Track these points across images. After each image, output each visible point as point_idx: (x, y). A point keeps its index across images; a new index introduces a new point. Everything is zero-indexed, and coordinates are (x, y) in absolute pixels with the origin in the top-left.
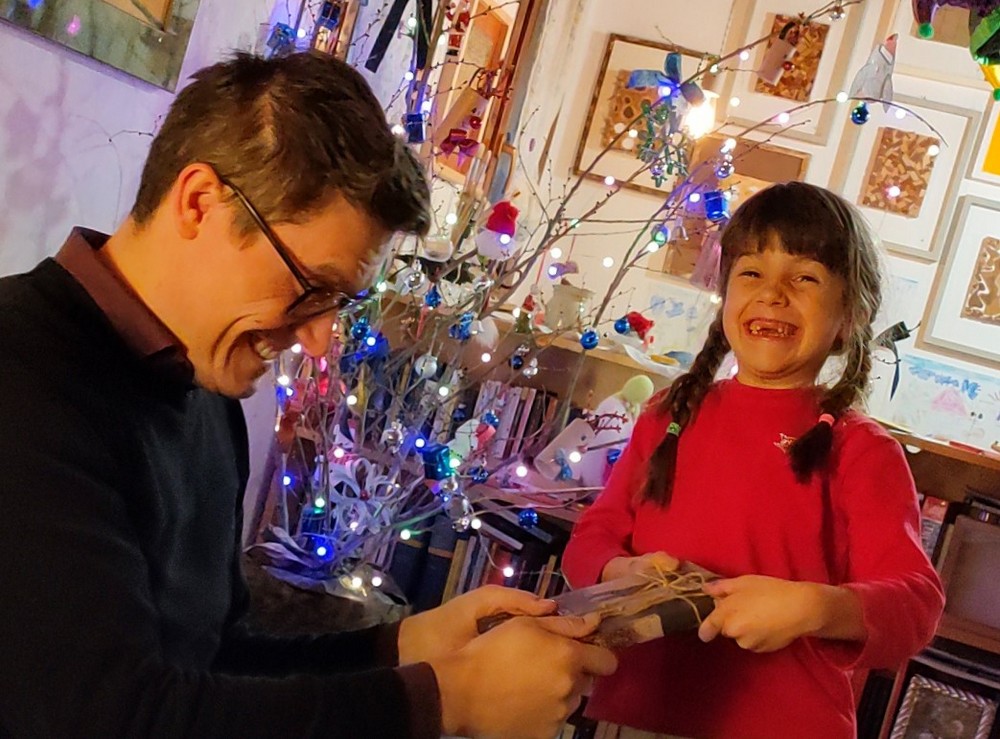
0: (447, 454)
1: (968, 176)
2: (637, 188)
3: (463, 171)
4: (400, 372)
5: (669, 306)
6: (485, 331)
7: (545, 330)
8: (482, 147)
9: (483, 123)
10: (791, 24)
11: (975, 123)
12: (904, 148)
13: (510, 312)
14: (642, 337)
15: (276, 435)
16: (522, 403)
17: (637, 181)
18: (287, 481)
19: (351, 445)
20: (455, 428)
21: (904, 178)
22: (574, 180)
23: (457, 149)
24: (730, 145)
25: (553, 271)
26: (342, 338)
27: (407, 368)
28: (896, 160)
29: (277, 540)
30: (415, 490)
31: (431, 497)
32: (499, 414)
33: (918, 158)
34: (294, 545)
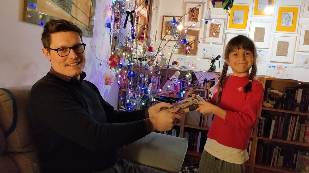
0: (148, 89)
1: (226, 29)
2: (172, 40)
3: (142, 42)
4: (138, 77)
5: (180, 59)
6: (151, 68)
7: (160, 66)
8: (145, 38)
9: (145, 34)
10: (193, 9)
11: (226, 20)
12: (215, 26)
13: (154, 64)
14: (177, 65)
15: (119, 91)
16: (159, 79)
17: (171, 39)
18: (122, 98)
19: (132, 91)
20: (148, 85)
21: (216, 31)
22: (161, 41)
23: (141, 39)
24: (186, 31)
25: (160, 56)
26: (127, 73)
27: (139, 76)
28: (214, 29)
29: (122, 108)
30: (143, 96)
31: (146, 97)
32: (155, 81)
33: (217, 28)
34: (125, 109)
